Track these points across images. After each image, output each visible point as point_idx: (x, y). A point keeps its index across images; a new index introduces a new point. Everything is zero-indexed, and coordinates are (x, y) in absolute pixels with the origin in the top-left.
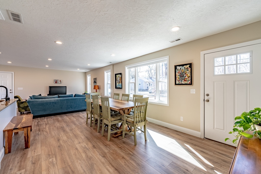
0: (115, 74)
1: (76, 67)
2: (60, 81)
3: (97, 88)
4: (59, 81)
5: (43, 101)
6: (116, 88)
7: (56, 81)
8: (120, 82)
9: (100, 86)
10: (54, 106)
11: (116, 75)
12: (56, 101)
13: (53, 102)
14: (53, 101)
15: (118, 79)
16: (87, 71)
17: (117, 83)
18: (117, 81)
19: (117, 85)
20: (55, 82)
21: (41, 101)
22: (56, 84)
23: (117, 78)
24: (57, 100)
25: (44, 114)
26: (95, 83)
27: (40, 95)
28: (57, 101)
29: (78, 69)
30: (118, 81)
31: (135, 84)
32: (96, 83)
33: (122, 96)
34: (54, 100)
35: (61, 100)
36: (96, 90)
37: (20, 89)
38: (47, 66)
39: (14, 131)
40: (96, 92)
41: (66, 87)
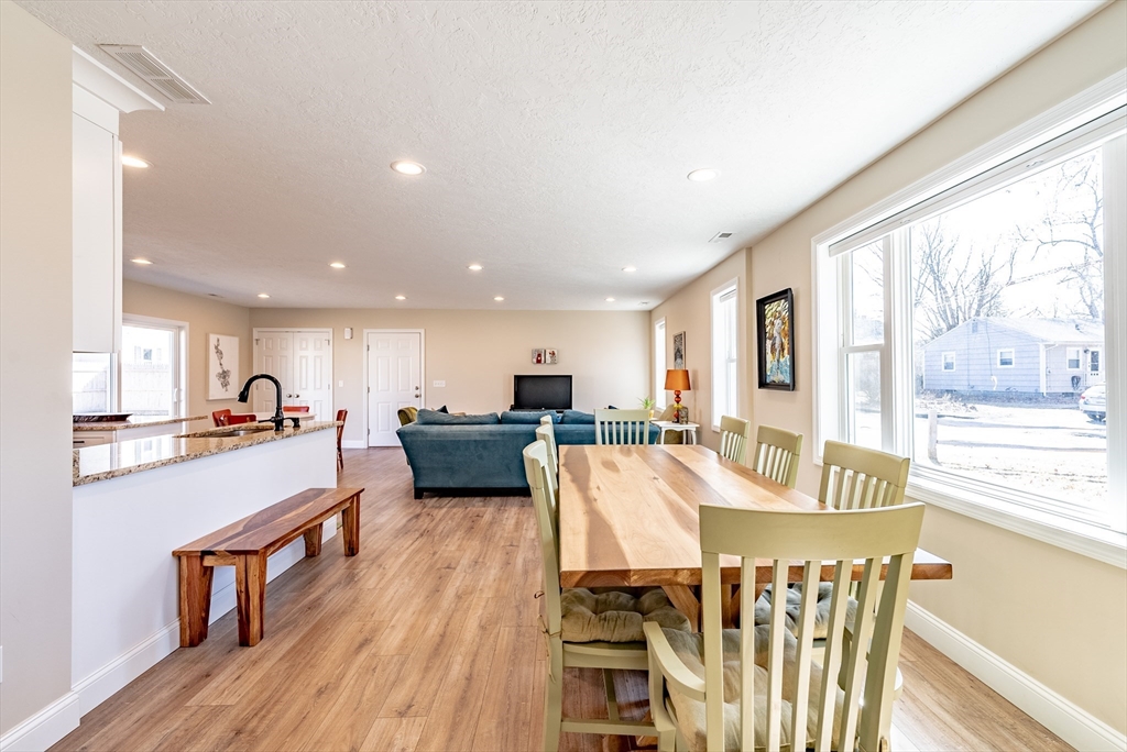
0: (758, 301)
1: (601, 291)
2: (554, 354)
3: (680, 382)
4: (548, 356)
5: (444, 434)
6: (763, 384)
7: (539, 355)
8: (786, 346)
9: (695, 373)
10: (480, 457)
11: (762, 303)
12: (487, 438)
13: (475, 441)
14: (478, 438)
15: (776, 328)
16: (651, 303)
17: (769, 357)
18: (769, 343)
19: (769, 366)
20: (535, 360)
21: (439, 435)
22: (539, 365)
23: (767, 322)
24: (491, 434)
25: (452, 484)
26: (679, 360)
27: (444, 410)
28: (492, 438)
29: (610, 300)
30: (773, 345)
31: (886, 353)
32: (681, 357)
33: (760, 443)
34: (481, 434)
35: (503, 434)
36: (678, 396)
37: (439, 384)
38: (499, 299)
39: (208, 561)
40: (678, 402)
41: (571, 377)
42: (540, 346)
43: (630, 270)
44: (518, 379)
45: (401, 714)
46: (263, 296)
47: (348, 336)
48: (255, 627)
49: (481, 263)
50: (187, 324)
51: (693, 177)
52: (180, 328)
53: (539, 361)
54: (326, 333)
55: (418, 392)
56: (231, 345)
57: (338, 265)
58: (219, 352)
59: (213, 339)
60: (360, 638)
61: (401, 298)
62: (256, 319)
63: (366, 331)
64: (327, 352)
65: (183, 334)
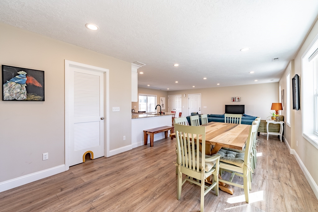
0: (292, 80)
2: (239, 98)
3: (278, 107)
4: (237, 99)
7: (234, 99)
11: (294, 80)
20: (232, 101)
22: (234, 102)
29: (256, 81)
36: (277, 112)
37: (205, 107)
38: (218, 84)
39: (147, 133)
40: (277, 114)
41: (244, 105)
42: (234, 96)
43: (252, 72)
44: (226, 106)
45: (164, 160)
46: (168, 89)
47: (185, 96)
48: (152, 144)
49: (206, 77)
50: (157, 95)
51: (242, 50)
52: (156, 96)
53: (234, 101)
54: (180, 96)
55: (200, 109)
56: (164, 99)
57: (177, 82)
58: (162, 100)
59: (161, 98)
60: (165, 150)
61: (194, 87)
62: (169, 94)
63: (188, 95)
64: (181, 100)
65: (156, 97)
